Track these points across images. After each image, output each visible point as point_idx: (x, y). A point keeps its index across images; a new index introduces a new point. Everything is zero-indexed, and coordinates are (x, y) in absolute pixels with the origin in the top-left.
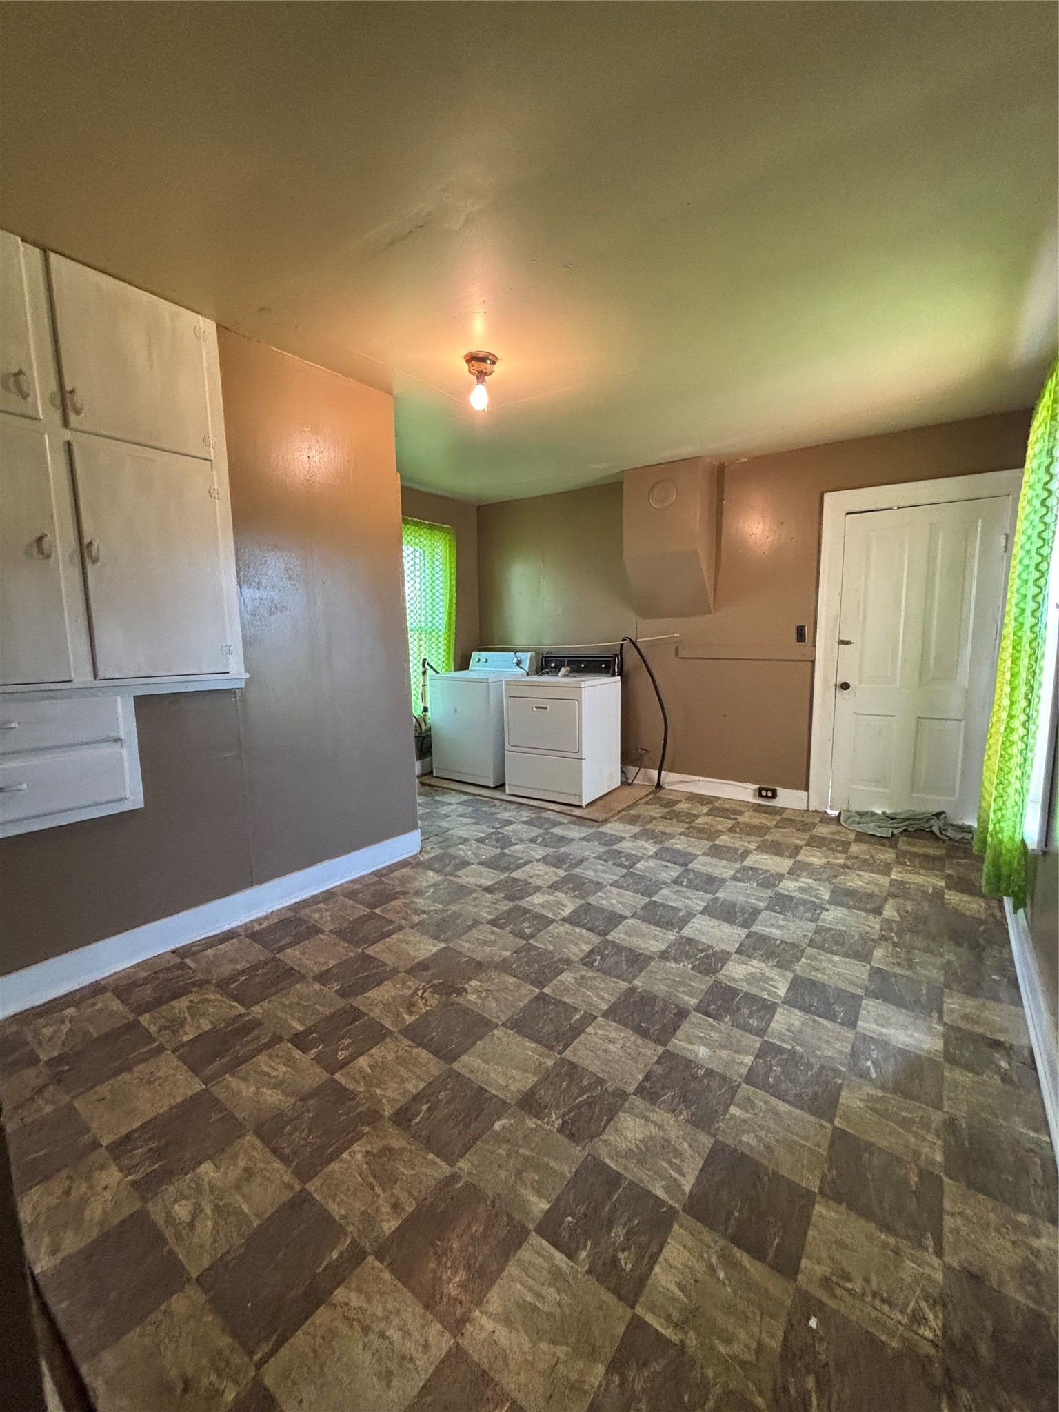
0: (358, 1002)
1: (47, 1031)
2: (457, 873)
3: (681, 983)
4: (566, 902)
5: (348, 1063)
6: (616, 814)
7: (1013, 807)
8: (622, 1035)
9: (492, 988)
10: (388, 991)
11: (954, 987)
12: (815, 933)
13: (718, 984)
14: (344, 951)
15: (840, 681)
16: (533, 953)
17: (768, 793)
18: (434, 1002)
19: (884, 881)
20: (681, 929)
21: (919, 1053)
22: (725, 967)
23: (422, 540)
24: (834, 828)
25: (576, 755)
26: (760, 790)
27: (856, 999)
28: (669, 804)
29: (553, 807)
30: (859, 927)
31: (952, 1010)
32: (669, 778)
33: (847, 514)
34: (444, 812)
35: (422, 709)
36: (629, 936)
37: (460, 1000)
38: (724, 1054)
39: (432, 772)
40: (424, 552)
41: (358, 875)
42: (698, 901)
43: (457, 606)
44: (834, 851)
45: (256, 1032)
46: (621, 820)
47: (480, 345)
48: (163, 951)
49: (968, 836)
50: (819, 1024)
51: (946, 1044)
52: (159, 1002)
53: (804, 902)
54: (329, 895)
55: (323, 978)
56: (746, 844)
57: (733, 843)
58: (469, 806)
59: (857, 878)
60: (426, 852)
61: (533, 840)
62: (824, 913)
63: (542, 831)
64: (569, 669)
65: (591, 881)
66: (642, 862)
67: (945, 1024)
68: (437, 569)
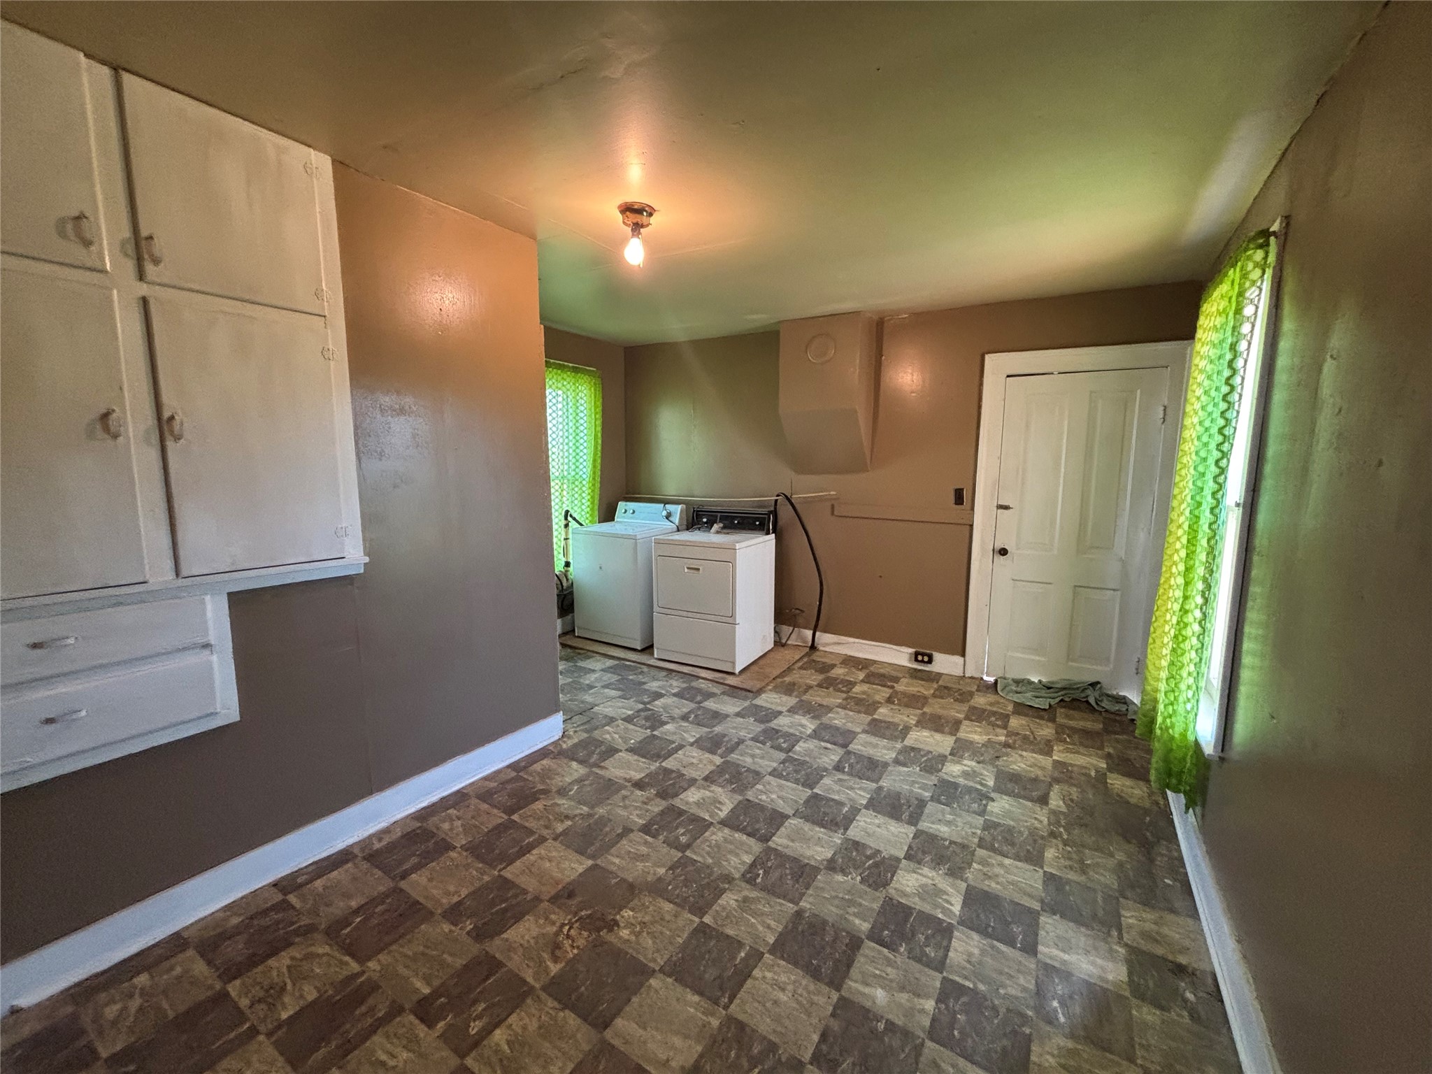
0: (495, 947)
1: (111, 1011)
2: (602, 764)
3: (851, 903)
4: (723, 798)
5: (483, 1039)
6: (771, 682)
7: (1185, 703)
8: (793, 978)
9: (647, 918)
10: (529, 930)
11: (1129, 894)
12: (984, 829)
13: (889, 901)
14: (480, 875)
15: (999, 546)
16: (690, 868)
17: (923, 657)
18: (581, 942)
19: (1046, 762)
20: (846, 829)
21: (1105, 985)
22: (895, 878)
23: (565, 383)
24: (992, 698)
25: (730, 620)
26: (917, 654)
27: (1034, 915)
28: (825, 668)
29: (703, 673)
30: (1026, 821)
31: (1130, 927)
32: (824, 639)
33: (1008, 376)
34: (587, 682)
35: (563, 564)
36: (793, 841)
37: (610, 938)
38: (903, 997)
39: (574, 631)
40: (568, 397)
41: (493, 769)
42: (860, 793)
43: (602, 453)
44: (994, 725)
45: (371, 1001)
46: (775, 689)
47: (636, 196)
48: (260, 886)
49: (1124, 708)
50: (999, 951)
51: (1130, 974)
52: (254, 961)
53: (970, 790)
54: (459, 798)
55: (454, 913)
56: (906, 719)
57: (892, 717)
58: (614, 673)
59: (1019, 759)
60: (569, 737)
61: (685, 718)
62: (991, 804)
63: (693, 705)
64: (721, 525)
65: (749, 770)
66: (801, 744)
67: (1126, 945)
68: (582, 415)
